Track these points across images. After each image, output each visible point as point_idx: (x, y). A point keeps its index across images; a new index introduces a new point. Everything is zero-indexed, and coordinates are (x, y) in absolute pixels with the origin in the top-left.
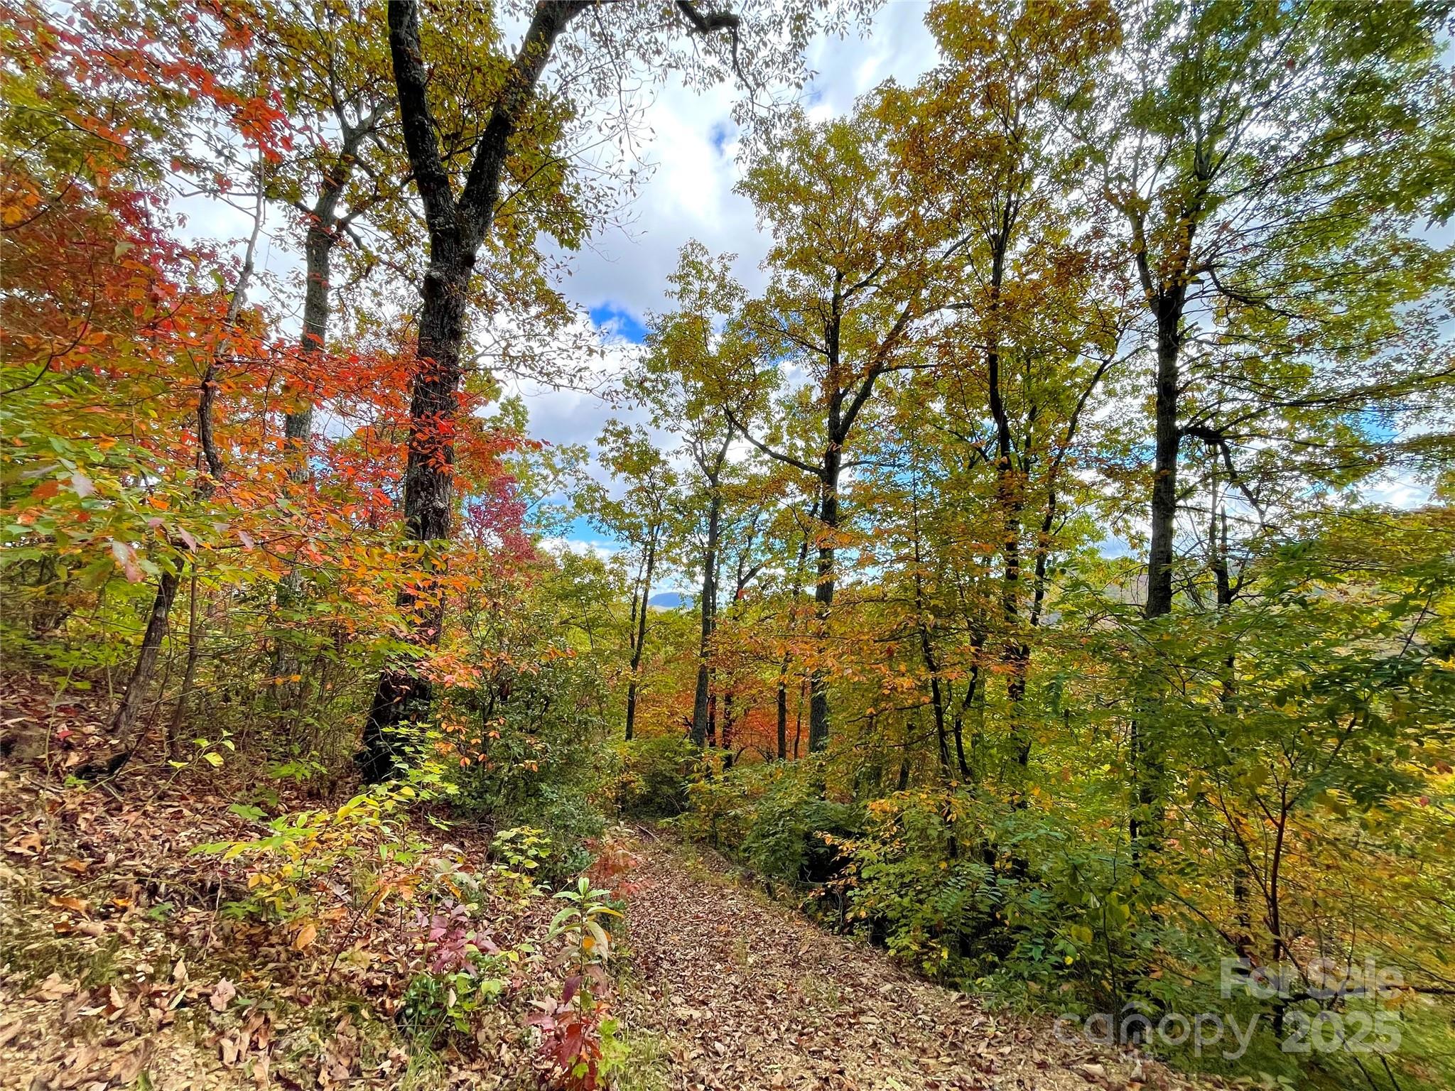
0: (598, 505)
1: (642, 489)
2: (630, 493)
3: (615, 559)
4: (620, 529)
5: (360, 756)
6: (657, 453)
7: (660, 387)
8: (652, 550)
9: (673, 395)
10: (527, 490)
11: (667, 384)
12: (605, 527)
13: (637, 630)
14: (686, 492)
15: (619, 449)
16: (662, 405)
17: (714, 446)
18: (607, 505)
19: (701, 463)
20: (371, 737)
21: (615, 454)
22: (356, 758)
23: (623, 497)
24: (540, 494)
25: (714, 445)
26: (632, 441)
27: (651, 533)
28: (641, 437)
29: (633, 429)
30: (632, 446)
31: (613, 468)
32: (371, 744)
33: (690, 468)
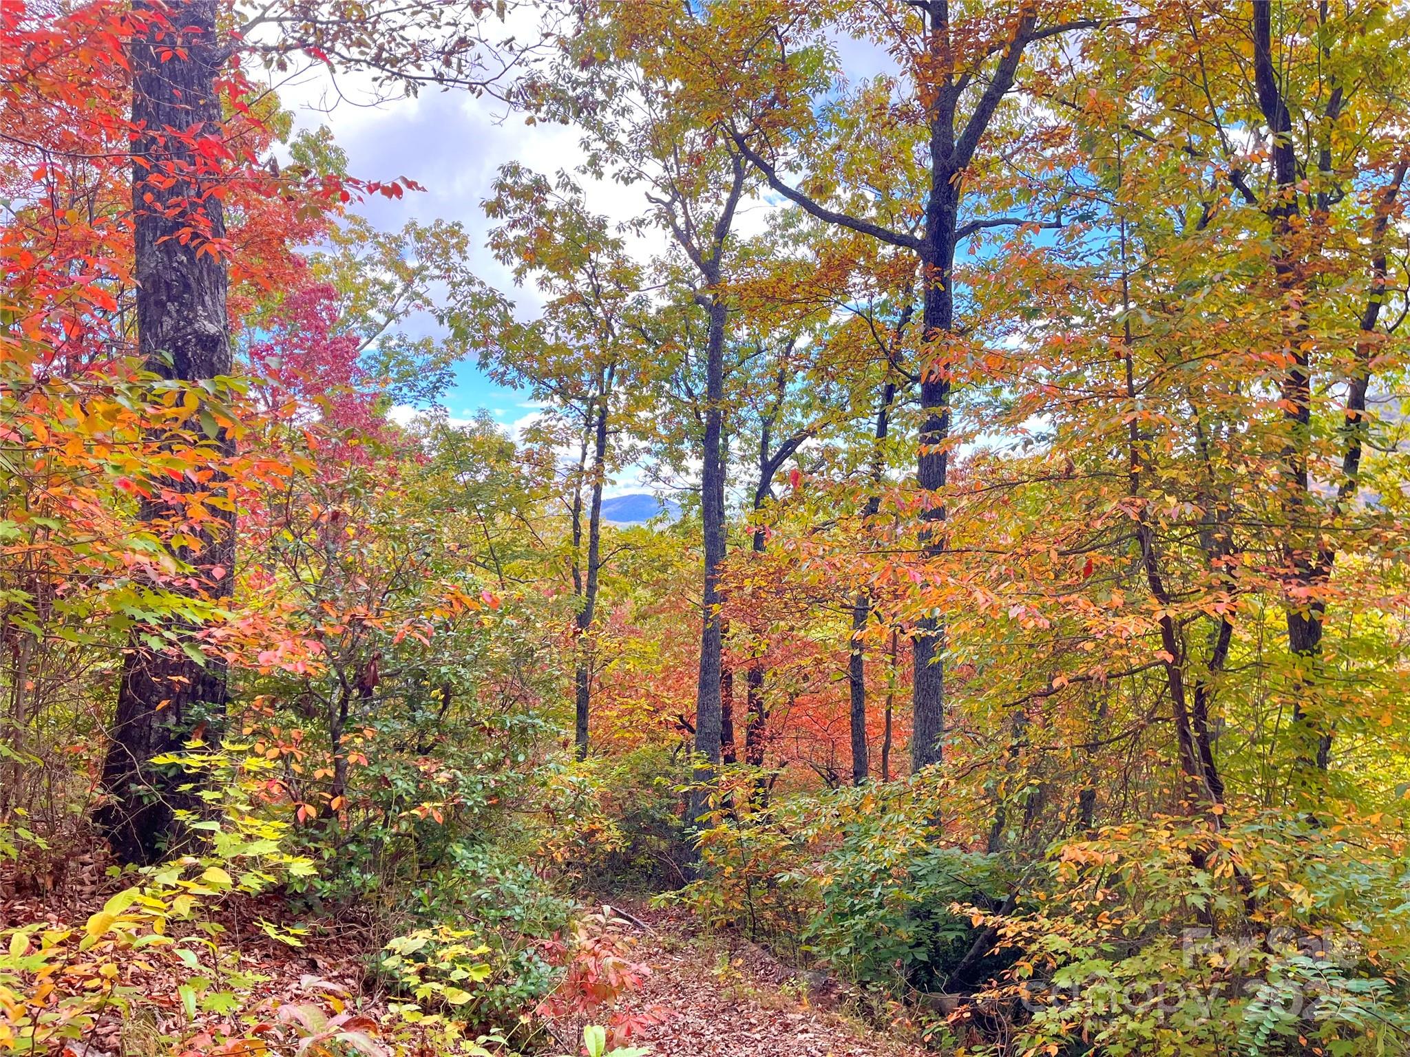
0: (495, 331)
1: (575, 297)
2: (553, 307)
3: (534, 433)
4: (538, 377)
5: (103, 814)
6: (602, 225)
7: (599, 95)
8: (604, 413)
9: (625, 111)
10: (357, 313)
11: (611, 89)
12: (513, 374)
13: (584, 562)
14: (658, 302)
15: (526, 223)
16: (604, 132)
17: (708, 208)
18: (512, 332)
19: (686, 241)
20: (120, 778)
21: (519, 232)
22: (96, 816)
23: (540, 314)
24: (381, 319)
25: (706, 207)
26: (551, 206)
27: (598, 380)
28: (568, 196)
29: (552, 181)
30: (552, 215)
31: (517, 262)
32: (118, 790)
33: (662, 254)
